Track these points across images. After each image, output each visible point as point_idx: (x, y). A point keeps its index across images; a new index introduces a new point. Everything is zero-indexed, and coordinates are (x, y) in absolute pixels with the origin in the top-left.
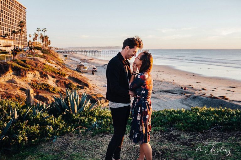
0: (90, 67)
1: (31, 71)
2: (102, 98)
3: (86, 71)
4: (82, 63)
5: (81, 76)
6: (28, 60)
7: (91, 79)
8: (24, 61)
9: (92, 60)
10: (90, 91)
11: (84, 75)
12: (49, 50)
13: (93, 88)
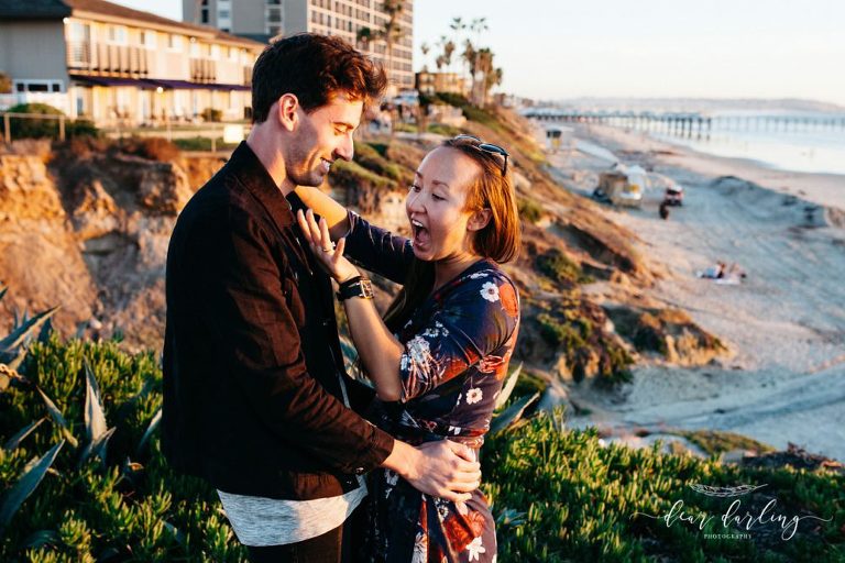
0: (657, 185)
1: (399, 191)
2: (685, 330)
3: (634, 204)
4: (622, 168)
5: (608, 222)
6: (395, 147)
7: (653, 240)
8: (382, 150)
9: (668, 153)
10: (637, 291)
11: (622, 219)
12: (494, 107)
13: (652, 279)
